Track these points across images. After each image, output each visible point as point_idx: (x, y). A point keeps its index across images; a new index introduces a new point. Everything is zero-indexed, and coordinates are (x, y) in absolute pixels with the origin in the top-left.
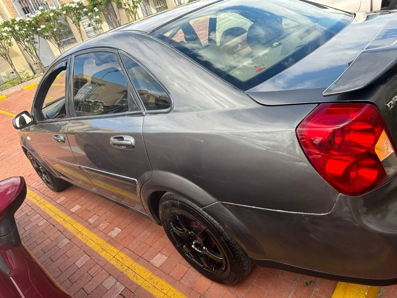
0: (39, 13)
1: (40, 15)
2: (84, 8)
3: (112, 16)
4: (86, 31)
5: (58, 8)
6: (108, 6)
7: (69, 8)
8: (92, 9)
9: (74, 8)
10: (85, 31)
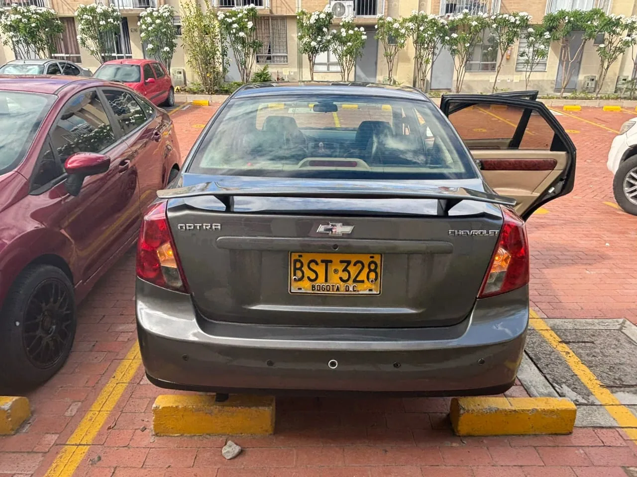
0: (461, 16)
1: (462, 20)
2: (529, 28)
3: (568, 54)
4: (518, 60)
5: (489, 17)
6: (570, 36)
7: (505, 21)
8: (541, 33)
9: (512, 23)
10: (516, 60)
